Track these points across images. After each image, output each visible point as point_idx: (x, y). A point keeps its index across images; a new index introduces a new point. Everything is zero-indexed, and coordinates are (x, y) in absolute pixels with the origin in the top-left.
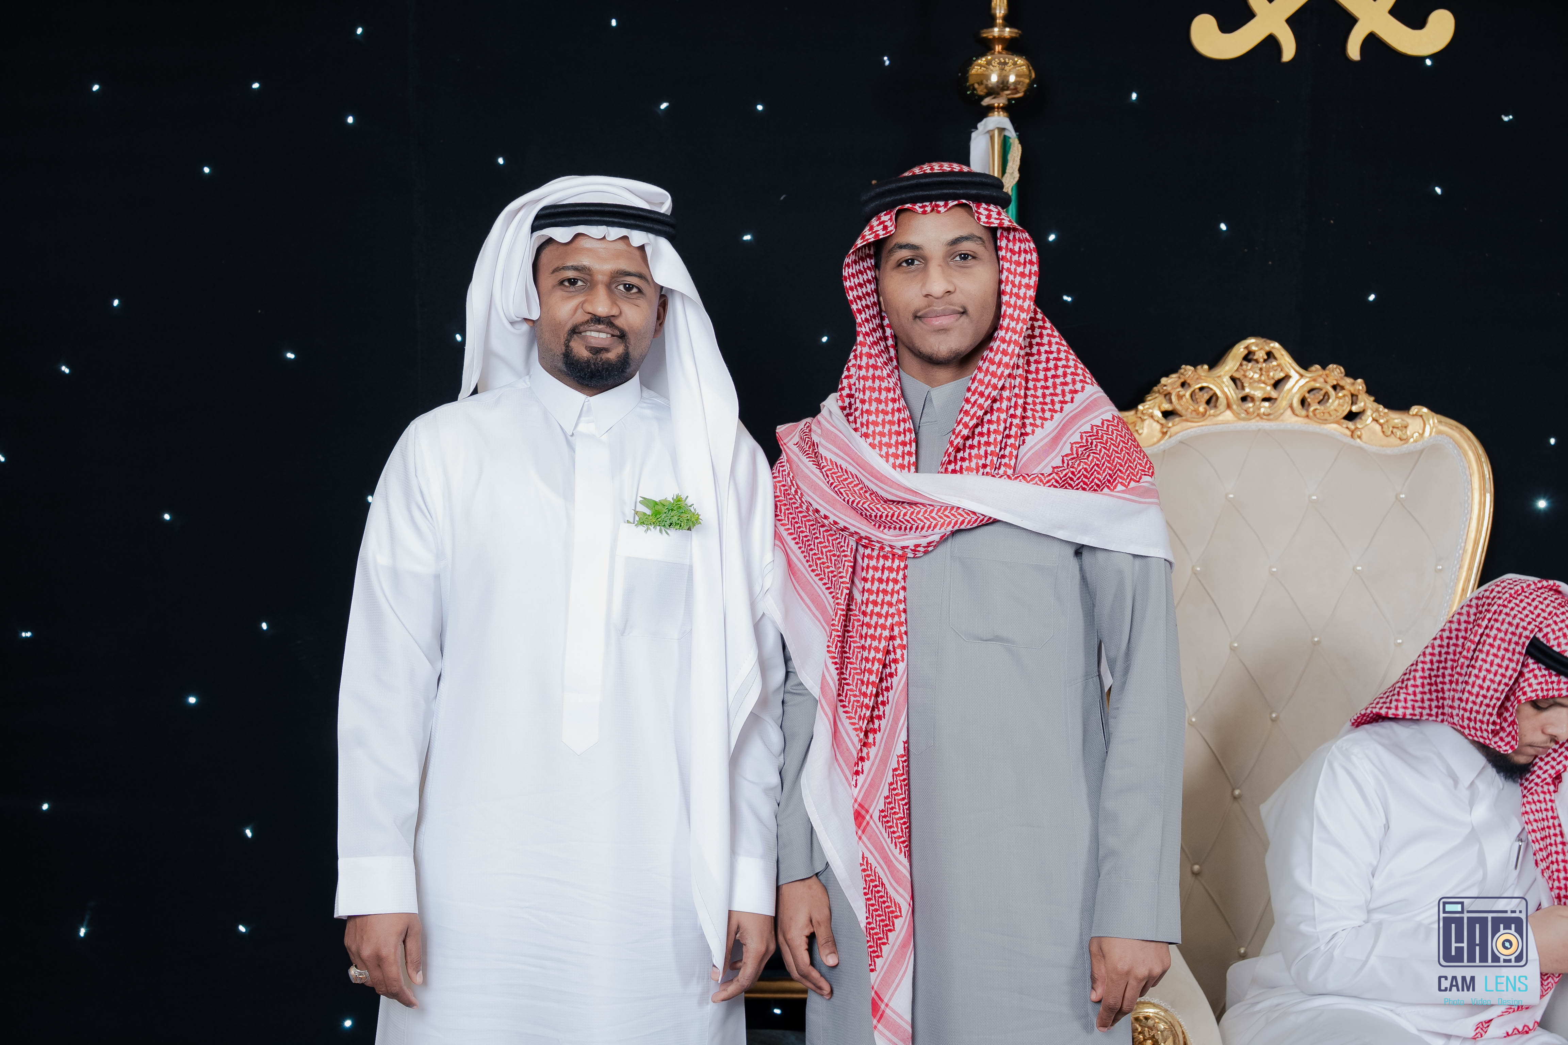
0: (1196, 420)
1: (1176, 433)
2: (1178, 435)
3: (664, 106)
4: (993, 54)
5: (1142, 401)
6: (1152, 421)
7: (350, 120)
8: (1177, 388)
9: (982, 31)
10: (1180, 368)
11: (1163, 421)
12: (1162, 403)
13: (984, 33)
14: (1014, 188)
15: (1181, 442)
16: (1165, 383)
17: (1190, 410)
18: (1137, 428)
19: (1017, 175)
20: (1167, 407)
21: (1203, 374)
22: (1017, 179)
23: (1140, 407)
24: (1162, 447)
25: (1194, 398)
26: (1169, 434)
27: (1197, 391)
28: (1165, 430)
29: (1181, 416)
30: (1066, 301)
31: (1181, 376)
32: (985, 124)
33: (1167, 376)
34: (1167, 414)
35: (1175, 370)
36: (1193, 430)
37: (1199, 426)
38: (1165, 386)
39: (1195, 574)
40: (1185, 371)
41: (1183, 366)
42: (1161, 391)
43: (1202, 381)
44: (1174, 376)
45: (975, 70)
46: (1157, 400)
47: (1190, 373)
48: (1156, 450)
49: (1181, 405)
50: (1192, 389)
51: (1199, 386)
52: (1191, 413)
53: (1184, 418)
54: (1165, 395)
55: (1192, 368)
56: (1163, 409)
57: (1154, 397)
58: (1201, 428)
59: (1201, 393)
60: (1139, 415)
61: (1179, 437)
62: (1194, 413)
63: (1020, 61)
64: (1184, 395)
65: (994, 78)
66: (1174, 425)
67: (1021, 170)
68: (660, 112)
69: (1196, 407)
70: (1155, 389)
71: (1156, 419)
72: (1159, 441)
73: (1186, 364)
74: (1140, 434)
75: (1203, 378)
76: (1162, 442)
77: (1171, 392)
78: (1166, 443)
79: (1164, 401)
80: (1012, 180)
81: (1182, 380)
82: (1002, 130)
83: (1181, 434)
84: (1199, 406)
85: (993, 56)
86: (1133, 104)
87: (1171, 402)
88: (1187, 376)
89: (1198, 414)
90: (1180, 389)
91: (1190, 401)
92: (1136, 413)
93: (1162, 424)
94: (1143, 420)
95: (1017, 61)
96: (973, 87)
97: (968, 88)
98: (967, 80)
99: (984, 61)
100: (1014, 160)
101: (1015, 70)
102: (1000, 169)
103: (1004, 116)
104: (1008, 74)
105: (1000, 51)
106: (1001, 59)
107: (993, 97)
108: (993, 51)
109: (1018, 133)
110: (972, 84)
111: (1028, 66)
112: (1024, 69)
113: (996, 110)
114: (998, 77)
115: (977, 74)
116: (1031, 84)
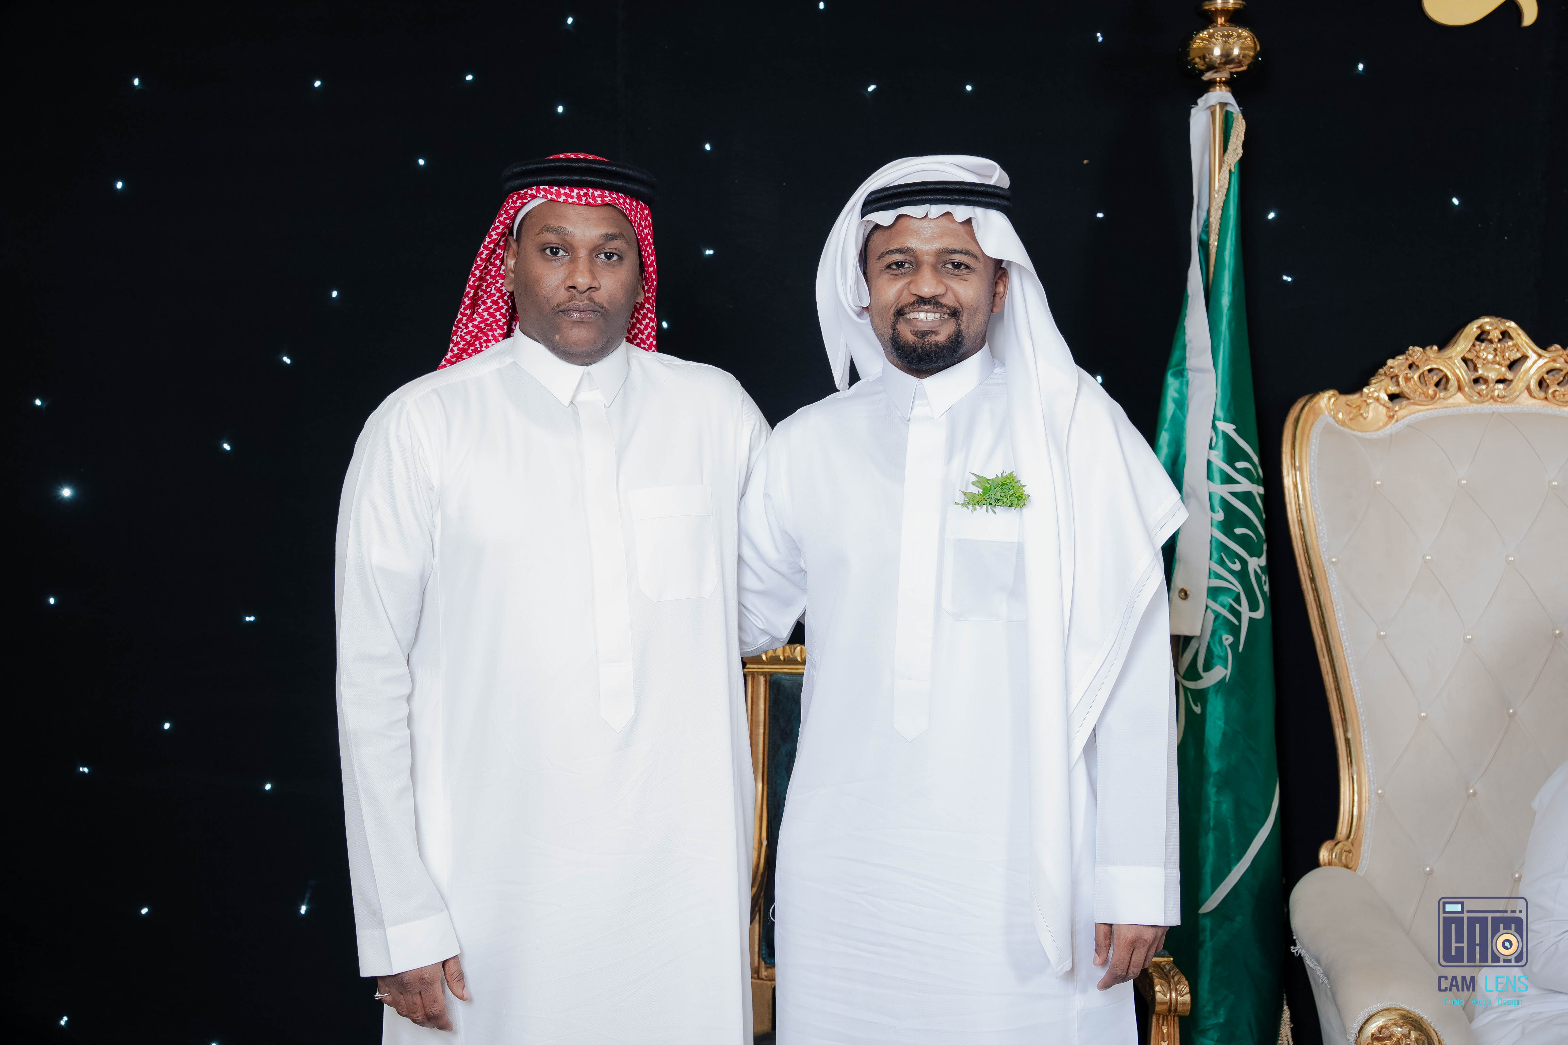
0: (1424, 403)
1: (1403, 418)
2: (1405, 419)
3: (871, 88)
4: (1216, 26)
5: (1367, 383)
6: (1377, 404)
7: (560, 109)
8: (1405, 369)
9: (1204, 4)
10: (1407, 349)
11: (1390, 404)
12: (1389, 386)
13: (1206, 5)
14: (1237, 165)
15: (1409, 426)
16: (1392, 365)
17: (1418, 393)
18: (1362, 412)
19: (1240, 151)
20: (1393, 389)
21: (1432, 355)
22: (1240, 155)
23: (1365, 390)
24: (1388, 432)
25: (1422, 380)
26: (1396, 417)
27: (1426, 373)
28: (1392, 414)
29: (1408, 399)
30: (1286, 281)
31: (1409, 358)
32: (1206, 100)
33: (1393, 358)
34: (1393, 397)
35: (1402, 352)
36: (1421, 413)
37: (1428, 410)
38: (1392, 367)
39: (1425, 562)
40: (1414, 352)
41: (1411, 347)
42: (1388, 373)
43: (1430, 362)
44: (1400, 357)
45: (1197, 44)
46: (1383, 383)
47: (1419, 354)
48: (1381, 434)
49: (1409, 388)
50: (1421, 371)
51: (1429, 367)
52: (1419, 396)
53: (1412, 401)
54: (1392, 378)
55: (1421, 349)
56: (1389, 392)
57: (1378, 380)
58: (1429, 411)
59: (1430, 375)
60: (1364, 398)
61: (1406, 421)
62: (1422, 395)
63: (1244, 34)
64: (1413, 377)
65: (1217, 52)
66: (1400, 409)
67: (1245, 145)
68: (867, 95)
69: (1425, 389)
70: (1381, 371)
71: (1383, 402)
72: (1385, 425)
73: (1414, 346)
74: (1365, 419)
75: (1432, 359)
76: (1390, 426)
77: (1398, 374)
78: (1392, 427)
79: (1390, 383)
80: (1235, 156)
81: (1410, 362)
82: (1223, 105)
83: (1409, 417)
84: (1428, 389)
85: (1215, 29)
86: (1359, 75)
87: (1398, 384)
88: (1416, 357)
89: (1427, 397)
90: (1408, 371)
91: (1418, 384)
92: (1361, 396)
93: (1388, 408)
94: (1368, 404)
95: (1242, 33)
96: (1193, 61)
97: (1189, 63)
98: (1188, 54)
99: (1206, 34)
100: (1238, 135)
101: (1239, 43)
102: (1222, 146)
103: (1227, 91)
104: (1232, 47)
105: (1223, 23)
106: (1225, 32)
107: (1214, 71)
108: (1215, 24)
109: (1241, 108)
110: (1193, 59)
111: (1253, 38)
112: (1249, 42)
113: (1218, 84)
114: (1221, 50)
115: (1199, 48)
116: (1255, 57)
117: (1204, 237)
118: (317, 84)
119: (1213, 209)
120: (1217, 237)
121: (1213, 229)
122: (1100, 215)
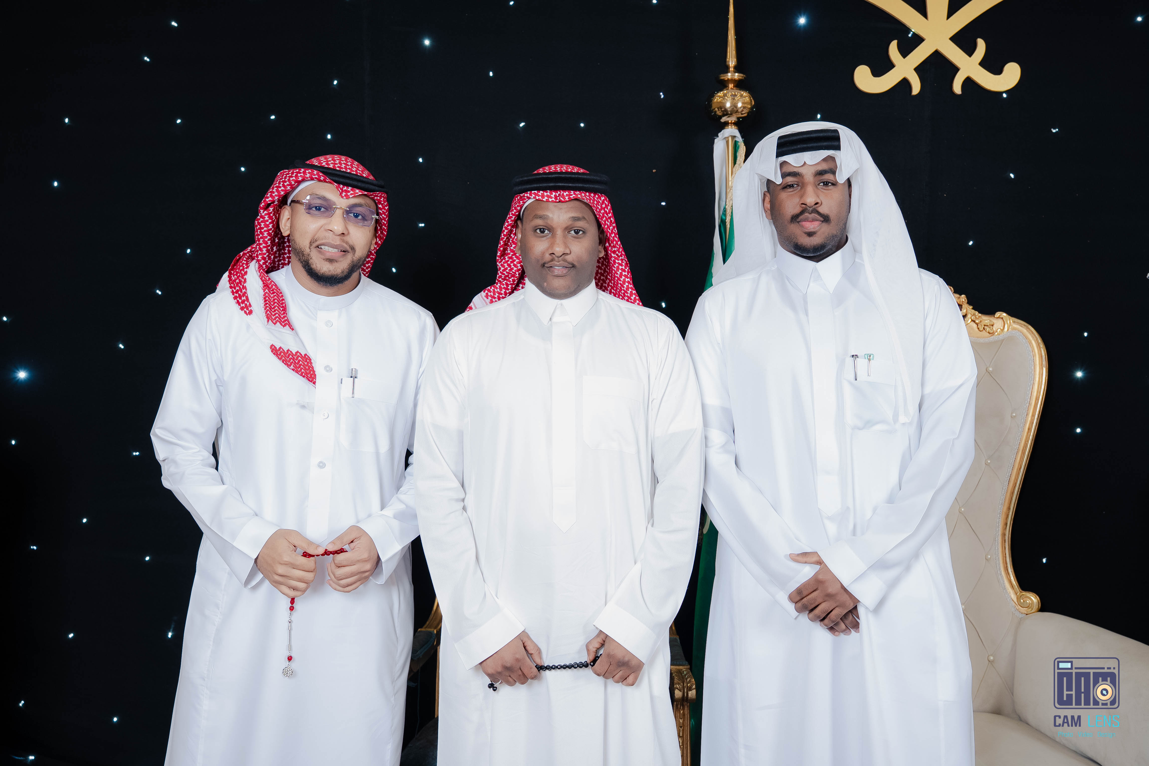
3: (522, 125)
13: (722, 77)
32: (723, 134)
45: (716, 100)
63: (745, 94)
65: (728, 105)
68: (519, 129)
82: (733, 137)
85: (728, 91)
95: (743, 94)
96: (714, 110)
97: (712, 112)
98: (711, 106)
99: (722, 94)
100: (741, 155)
101: (741, 99)
102: (733, 162)
103: (735, 129)
104: (737, 102)
105: (732, 87)
106: (733, 93)
107: (728, 116)
108: (728, 88)
109: (743, 139)
110: (715, 109)
111: (750, 98)
112: (747, 99)
113: (730, 124)
114: (731, 103)
115: (717, 102)
116: (752, 108)
117: (724, 217)
118: (179, 121)
119: (727, 200)
120: (730, 217)
121: (728, 213)
122: (663, 204)
